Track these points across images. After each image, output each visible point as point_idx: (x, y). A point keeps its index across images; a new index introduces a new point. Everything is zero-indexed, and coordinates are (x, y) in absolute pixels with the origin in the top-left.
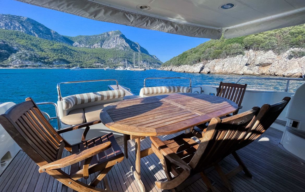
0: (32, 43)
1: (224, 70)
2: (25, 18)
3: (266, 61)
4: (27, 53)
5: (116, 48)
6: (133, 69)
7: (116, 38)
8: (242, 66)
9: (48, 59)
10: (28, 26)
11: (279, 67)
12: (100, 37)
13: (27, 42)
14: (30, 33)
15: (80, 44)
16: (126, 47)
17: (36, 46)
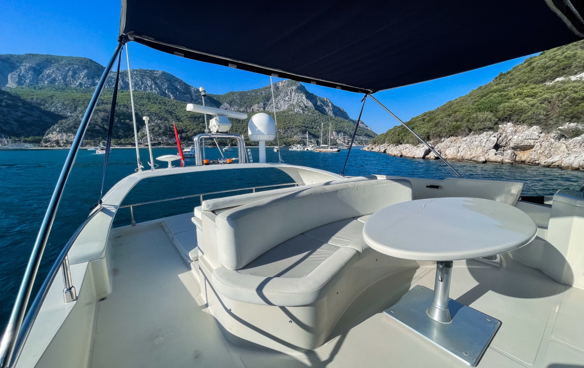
0: (167, 108)
1: (459, 155)
2: (160, 72)
3: (526, 143)
4: (160, 125)
5: (289, 110)
6: (318, 150)
7: (290, 92)
8: (486, 149)
9: (186, 132)
10: (162, 84)
11: (541, 151)
12: (264, 92)
13: (161, 108)
14: (164, 94)
15: (230, 105)
16: (306, 107)
17: (171, 113)
